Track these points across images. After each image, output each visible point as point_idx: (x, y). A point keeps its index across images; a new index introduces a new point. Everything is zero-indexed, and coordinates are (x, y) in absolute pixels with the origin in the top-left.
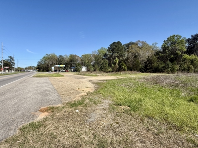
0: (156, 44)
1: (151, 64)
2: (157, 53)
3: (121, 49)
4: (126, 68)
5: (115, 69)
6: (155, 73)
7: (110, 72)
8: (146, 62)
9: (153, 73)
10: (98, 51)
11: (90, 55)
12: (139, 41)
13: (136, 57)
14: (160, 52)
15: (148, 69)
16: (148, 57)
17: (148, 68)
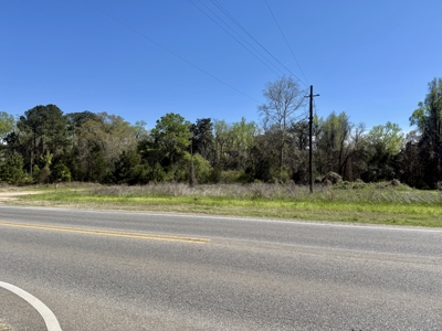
0: (143, 123)
1: (129, 167)
2: (143, 145)
3: (60, 127)
4: (69, 175)
5: (43, 178)
7: (27, 184)
8: (119, 163)
12: (105, 114)
13: (96, 149)
14: (148, 143)
15: (122, 178)
16: (124, 152)
17: (122, 175)
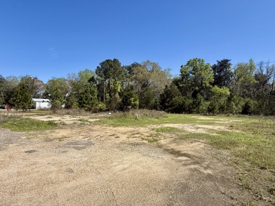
0: (169, 70)
1: (171, 98)
2: (176, 82)
3: (120, 72)
5: (114, 105)
6: (179, 113)
7: (101, 110)
8: (163, 95)
9: (176, 113)
10: (80, 74)
11: (65, 80)
12: (148, 62)
13: (144, 86)
14: (179, 81)
15: (167, 107)
16: (166, 86)
17: (167, 104)
